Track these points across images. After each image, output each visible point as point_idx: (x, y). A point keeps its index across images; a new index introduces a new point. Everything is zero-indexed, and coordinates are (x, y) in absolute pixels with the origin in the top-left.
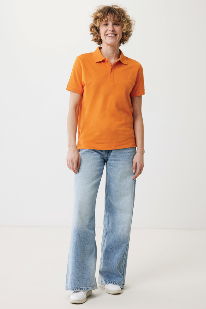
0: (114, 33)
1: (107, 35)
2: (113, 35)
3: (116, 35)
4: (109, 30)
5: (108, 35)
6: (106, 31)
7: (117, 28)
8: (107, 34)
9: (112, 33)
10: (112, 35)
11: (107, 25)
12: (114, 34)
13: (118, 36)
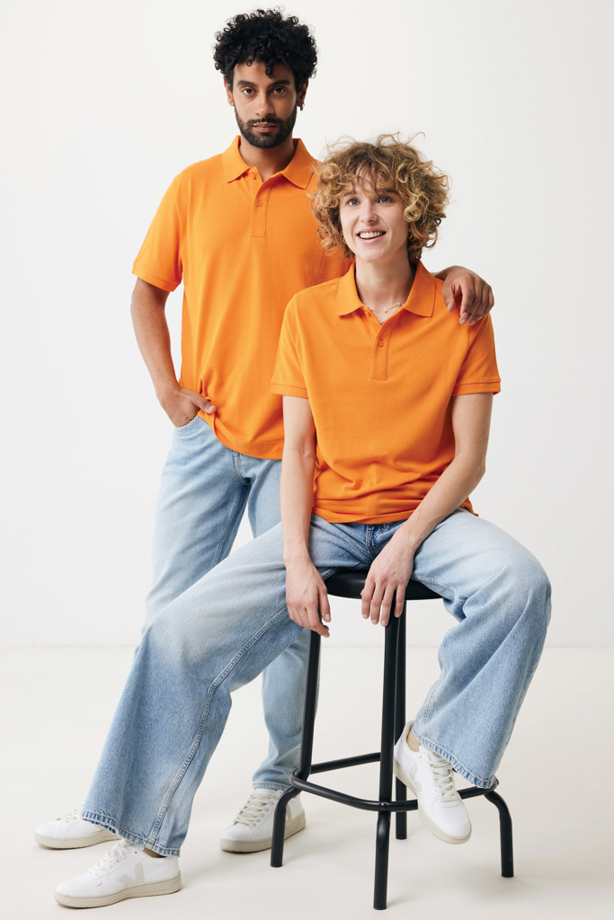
0: (376, 227)
1: (359, 235)
2: (376, 234)
3: (384, 233)
4: (360, 219)
5: (363, 235)
6: (356, 222)
7: (387, 213)
8: (357, 231)
9: (369, 228)
10: (372, 235)
11: (355, 201)
12: (377, 231)
13: (389, 236)
